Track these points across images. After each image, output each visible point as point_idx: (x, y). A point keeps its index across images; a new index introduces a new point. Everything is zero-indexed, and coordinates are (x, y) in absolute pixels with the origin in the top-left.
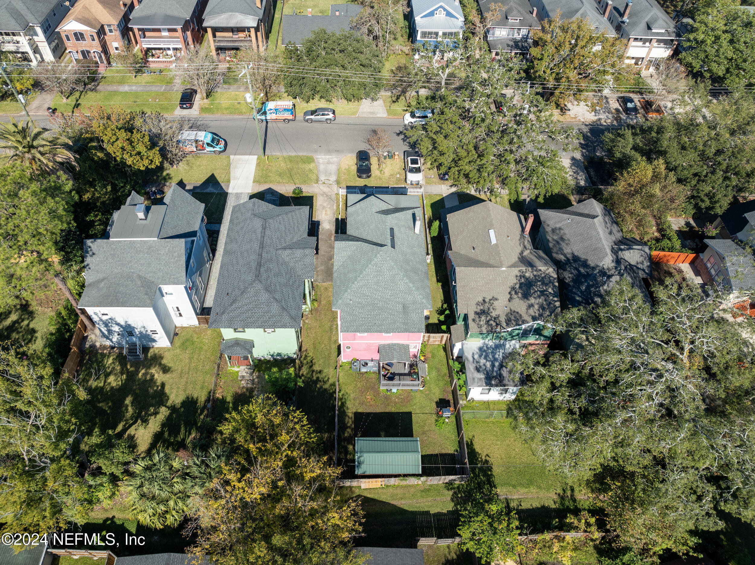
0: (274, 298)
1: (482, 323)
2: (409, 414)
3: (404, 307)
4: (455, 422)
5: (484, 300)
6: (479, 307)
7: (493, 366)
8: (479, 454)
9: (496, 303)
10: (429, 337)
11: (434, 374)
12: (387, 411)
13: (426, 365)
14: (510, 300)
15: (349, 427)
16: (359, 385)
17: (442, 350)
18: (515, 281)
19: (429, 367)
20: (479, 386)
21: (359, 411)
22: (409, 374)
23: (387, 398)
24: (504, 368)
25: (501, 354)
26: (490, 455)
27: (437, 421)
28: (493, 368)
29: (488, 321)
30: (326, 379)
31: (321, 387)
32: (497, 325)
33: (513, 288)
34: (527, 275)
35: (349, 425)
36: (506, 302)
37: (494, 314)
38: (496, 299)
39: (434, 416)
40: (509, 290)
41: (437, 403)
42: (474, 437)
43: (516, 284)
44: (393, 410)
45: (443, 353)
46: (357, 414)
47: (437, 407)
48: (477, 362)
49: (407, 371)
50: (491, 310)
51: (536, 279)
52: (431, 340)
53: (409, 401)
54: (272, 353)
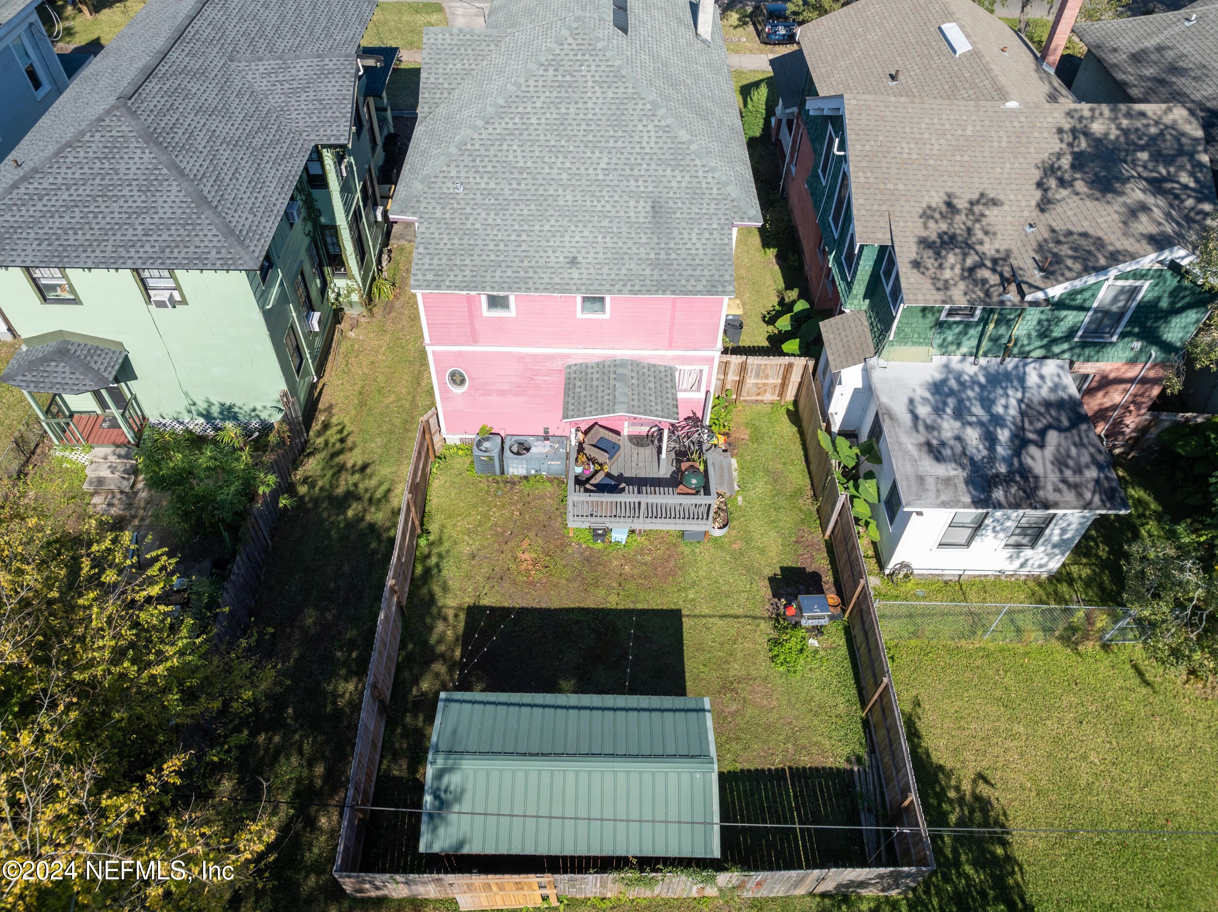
0: (174, 166)
1: (947, 274)
2: (674, 617)
3: (657, 209)
4: (844, 651)
5: (949, 204)
6: (931, 224)
7: (990, 439)
8: (949, 775)
9: (992, 215)
10: (743, 368)
11: (760, 487)
12: (590, 604)
13: (734, 461)
14: (1044, 205)
15: (442, 657)
16: (495, 515)
17: (785, 419)
18: (1056, 146)
19: (742, 468)
20: (944, 505)
21: (485, 602)
22: (675, 481)
23: (590, 560)
24: (1033, 450)
25: (1013, 402)
26: (995, 777)
27: (776, 642)
28: (992, 448)
29: (972, 270)
30: (379, 494)
31: (360, 519)
32: (1005, 281)
33: (1050, 170)
34: (1097, 128)
35: (442, 648)
36: (1031, 213)
37: (989, 248)
38: (994, 202)
39: (766, 627)
40: (1037, 175)
41: (772, 580)
42: (917, 704)
43: (1059, 156)
44: (613, 602)
45: (789, 429)
46: (474, 613)
47: (776, 594)
48: (930, 428)
49: (665, 470)
50: (980, 235)
51: (1129, 143)
52: (751, 381)
53: (672, 573)
54: (202, 406)
